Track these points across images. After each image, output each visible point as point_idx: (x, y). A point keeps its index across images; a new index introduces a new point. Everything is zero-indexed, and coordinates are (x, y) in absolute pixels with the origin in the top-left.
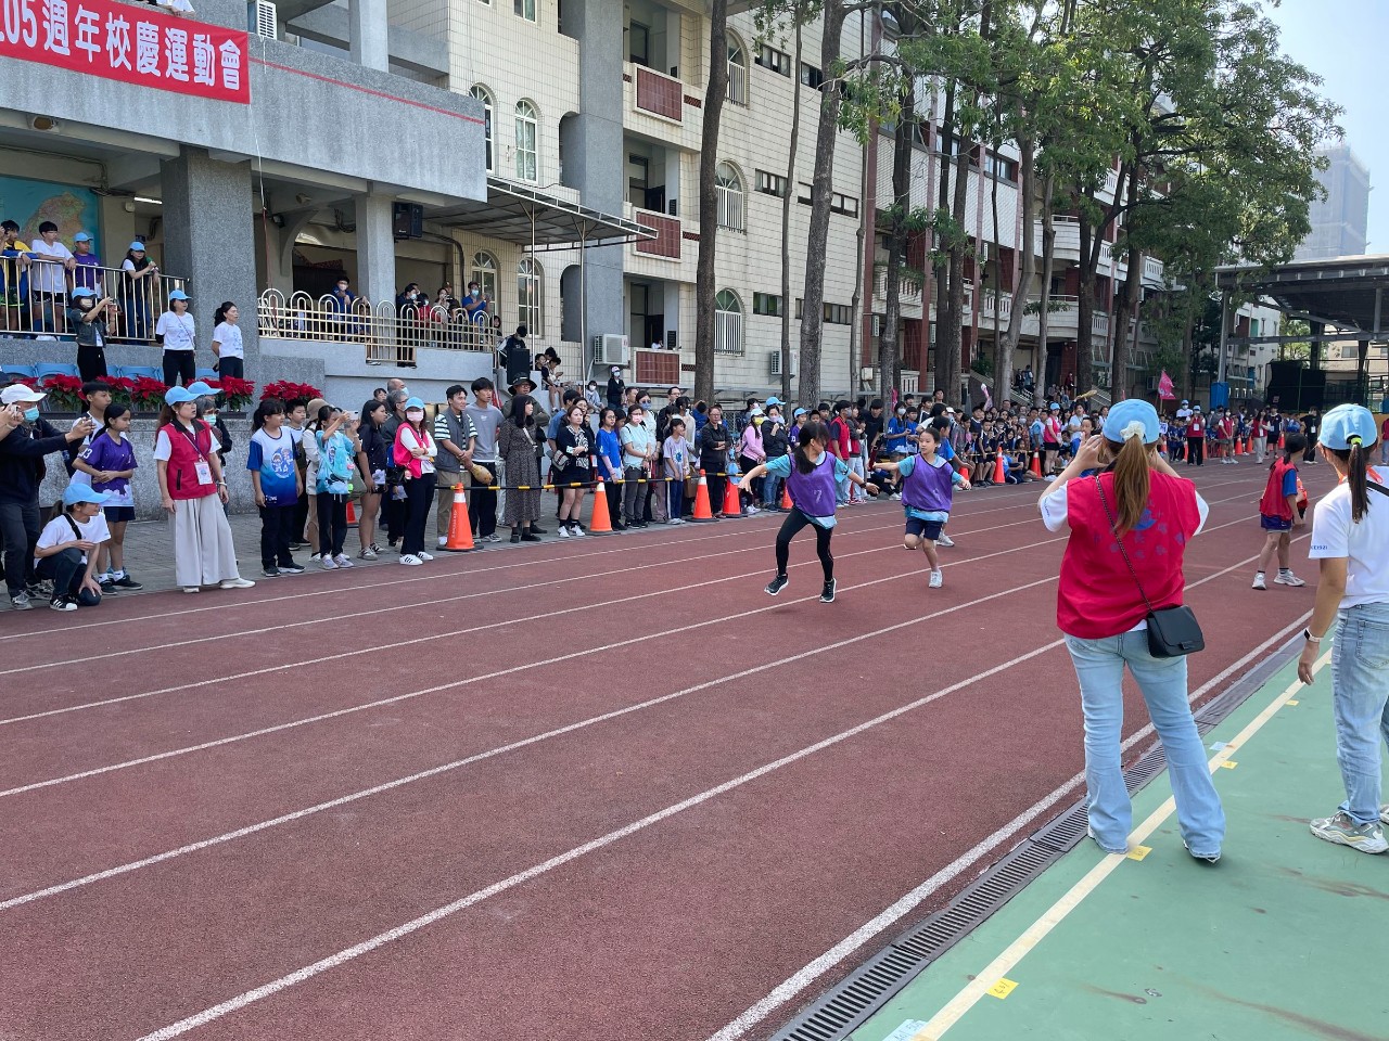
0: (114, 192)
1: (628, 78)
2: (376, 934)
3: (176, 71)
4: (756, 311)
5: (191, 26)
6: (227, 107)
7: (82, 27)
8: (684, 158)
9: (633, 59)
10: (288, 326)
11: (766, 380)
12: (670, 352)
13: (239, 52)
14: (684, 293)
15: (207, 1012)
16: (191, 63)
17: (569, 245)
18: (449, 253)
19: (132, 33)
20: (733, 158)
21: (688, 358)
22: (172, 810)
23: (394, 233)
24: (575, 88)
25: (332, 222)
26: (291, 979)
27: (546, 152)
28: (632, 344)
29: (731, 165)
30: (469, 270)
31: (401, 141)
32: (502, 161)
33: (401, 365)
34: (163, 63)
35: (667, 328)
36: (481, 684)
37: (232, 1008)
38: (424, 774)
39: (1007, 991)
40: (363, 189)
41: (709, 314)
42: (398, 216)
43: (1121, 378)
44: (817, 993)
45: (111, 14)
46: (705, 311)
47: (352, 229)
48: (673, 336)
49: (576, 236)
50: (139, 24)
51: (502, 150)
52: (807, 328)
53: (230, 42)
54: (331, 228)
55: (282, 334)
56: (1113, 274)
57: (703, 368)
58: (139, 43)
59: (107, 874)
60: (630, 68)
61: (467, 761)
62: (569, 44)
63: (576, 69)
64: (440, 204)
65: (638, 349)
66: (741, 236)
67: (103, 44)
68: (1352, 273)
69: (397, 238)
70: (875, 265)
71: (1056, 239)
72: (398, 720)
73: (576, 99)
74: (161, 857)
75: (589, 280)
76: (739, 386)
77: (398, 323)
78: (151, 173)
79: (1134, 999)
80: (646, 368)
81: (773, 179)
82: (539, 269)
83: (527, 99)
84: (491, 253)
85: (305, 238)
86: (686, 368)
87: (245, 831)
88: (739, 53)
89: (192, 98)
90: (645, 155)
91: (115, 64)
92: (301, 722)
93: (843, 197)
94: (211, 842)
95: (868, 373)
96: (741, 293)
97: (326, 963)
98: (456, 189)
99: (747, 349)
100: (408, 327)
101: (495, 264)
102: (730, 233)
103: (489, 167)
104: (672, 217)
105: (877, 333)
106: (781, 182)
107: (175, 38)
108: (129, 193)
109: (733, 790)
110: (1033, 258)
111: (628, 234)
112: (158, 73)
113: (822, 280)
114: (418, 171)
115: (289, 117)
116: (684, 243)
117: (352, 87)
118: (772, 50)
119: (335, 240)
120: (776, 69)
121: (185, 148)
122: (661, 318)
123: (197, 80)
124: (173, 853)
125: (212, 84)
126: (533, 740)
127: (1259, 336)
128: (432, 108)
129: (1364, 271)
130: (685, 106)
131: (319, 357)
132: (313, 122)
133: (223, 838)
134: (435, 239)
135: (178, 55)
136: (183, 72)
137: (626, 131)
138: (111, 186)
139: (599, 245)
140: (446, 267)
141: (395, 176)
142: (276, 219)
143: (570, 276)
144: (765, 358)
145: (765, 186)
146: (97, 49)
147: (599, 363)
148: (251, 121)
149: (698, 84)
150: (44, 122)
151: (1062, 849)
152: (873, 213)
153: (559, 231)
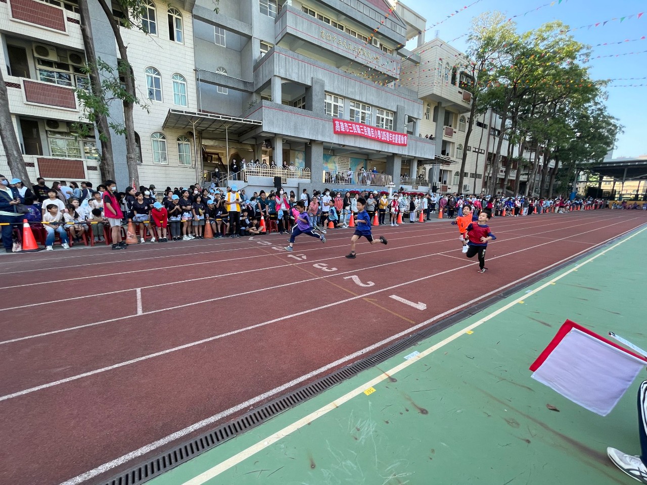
0: (369, 160)
1: (444, 129)
3: (399, 142)
5: (401, 134)
6: (404, 147)
7: (390, 137)
10: (403, 183)
11: (463, 191)
12: (446, 185)
16: (401, 140)
23: (417, 165)
33: (416, 189)
42: (418, 162)
48: (445, 182)
50: (396, 135)
58: (396, 138)
60: (445, 127)
63: (435, 128)
65: (442, 185)
67: (392, 139)
68: (618, 164)
70: (487, 165)
73: (433, 133)
86: (448, 188)
91: (393, 142)
98: (430, 158)
105: (485, 180)
107: (400, 137)
127: (579, 181)
129: (622, 164)
130: (453, 134)
132: (414, 148)
137: (442, 139)
143: (430, 170)
148: (407, 149)
150: (379, 151)
152: (489, 153)
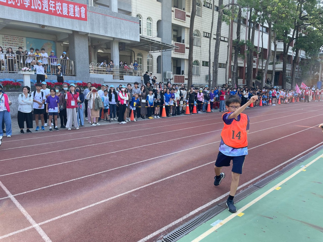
0: (59, 42)
1: (173, 11)
2: (108, 198)
3: (71, 14)
4: (203, 65)
5: (75, 4)
6: (82, 22)
7: (51, 5)
8: (186, 29)
9: (174, 7)
10: (96, 71)
11: (205, 82)
12: (182, 75)
13: (85, 9)
14: (186, 62)
15: (73, 211)
16: (74, 12)
17: (159, 51)
18: (131, 54)
19: (62, 6)
20: (198, 29)
21: (186, 77)
22: (69, 173)
23: (119, 49)
24: (160, 14)
25: (105, 47)
26: (91, 206)
27: (154, 29)
28: (173, 74)
29: (197, 31)
30: (136, 57)
31: (121, 28)
32: (144, 32)
33: (121, 79)
34: (68, 13)
35: (182, 70)
36: (134, 149)
37: (79, 211)
38: (121, 167)
39: (242, 215)
40: (112, 39)
41: (191, 66)
42: (120, 45)
43: (294, 80)
44: (200, 213)
45: (57, 2)
46: (190, 66)
47: (110, 49)
48: (183, 72)
49: (160, 49)
50: (63, 4)
51: (144, 29)
52: (214, 69)
53: (83, 7)
54: (105, 49)
55: (95, 73)
56: (293, 55)
57: (190, 79)
58: (63, 8)
59: (55, 185)
60: (173, 9)
61: (130, 165)
62: (159, 4)
63: (160, 10)
64: (129, 42)
65: (174, 75)
66: (199, 48)
67: (56, 9)
69: (120, 50)
70: (232, 54)
71: (277, 46)
72: (116, 156)
73: (161, 17)
74: (66, 182)
75: (163, 59)
76: (198, 83)
77: (120, 70)
78: (66, 37)
79: (270, 218)
80: (176, 79)
81: (207, 34)
82: (152, 57)
83: (150, 17)
84: (141, 53)
85: (100, 51)
86: (186, 79)
87: (83, 177)
88: (200, 4)
89: (75, 20)
90: (177, 29)
91: (58, 13)
92: (96, 156)
93: (224, 37)
94: (76, 179)
95: (230, 80)
96: (199, 61)
97: (98, 203)
98: (133, 39)
99: (201, 74)
100: (122, 71)
101: (142, 56)
102: (197, 47)
103: (140, 33)
104: (183, 44)
105: (232, 70)
106: (209, 35)
107: (71, 7)
108: (62, 42)
109: (187, 172)
110: (271, 51)
111: (172, 48)
112: (67, 15)
113: (218, 58)
114: (124, 35)
115: (96, 24)
116: (186, 49)
117: (110, 16)
118: (207, 3)
119: (106, 51)
120: (208, 7)
121: (74, 31)
122: (180, 68)
123: (76, 16)
124: (68, 181)
125: (79, 17)
126: (144, 161)
128: (127, 20)
130: (186, 17)
131: (102, 78)
132: (101, 25)
133: (79, 178)
134: (128, 50)
135: (72, 10)
136: (73, 14)
137: (172, 24)
138: (58, 40)
139: (166, 51)
140: (131, 57)
141: (119, 36)
142: (94, 47)
143: (159, 58)
144: (205, 77)
145: (205, 35)
146: (54, 9)
147: (165, 78)
148: (88, 25)
149: (189, 12)
150: (43, 26)
151: (260, 187)
152: (232, 41)
153: (156, 48)
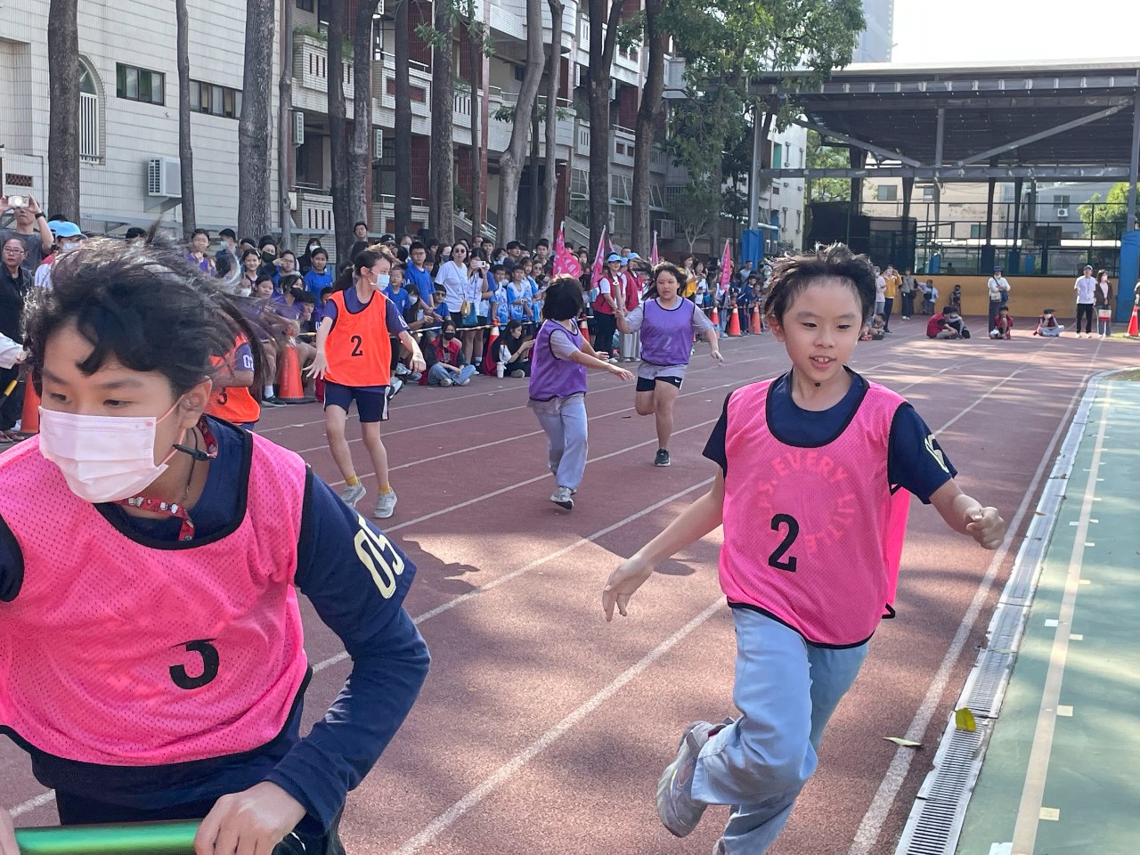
4: (121, 94)
11: (141, 205)
39: (1056, 816)
41: (71, 95)
46: (64, 90)
52: (250, 127)
57: (62, 181)
68: (910, 86)
76: (97, 212)
95: (293, 197)
96: (97, 63)
99: (109, 153)
113: (270, 55)
127: (783, 167)
129: (925, 84)
144: (137, 168)
